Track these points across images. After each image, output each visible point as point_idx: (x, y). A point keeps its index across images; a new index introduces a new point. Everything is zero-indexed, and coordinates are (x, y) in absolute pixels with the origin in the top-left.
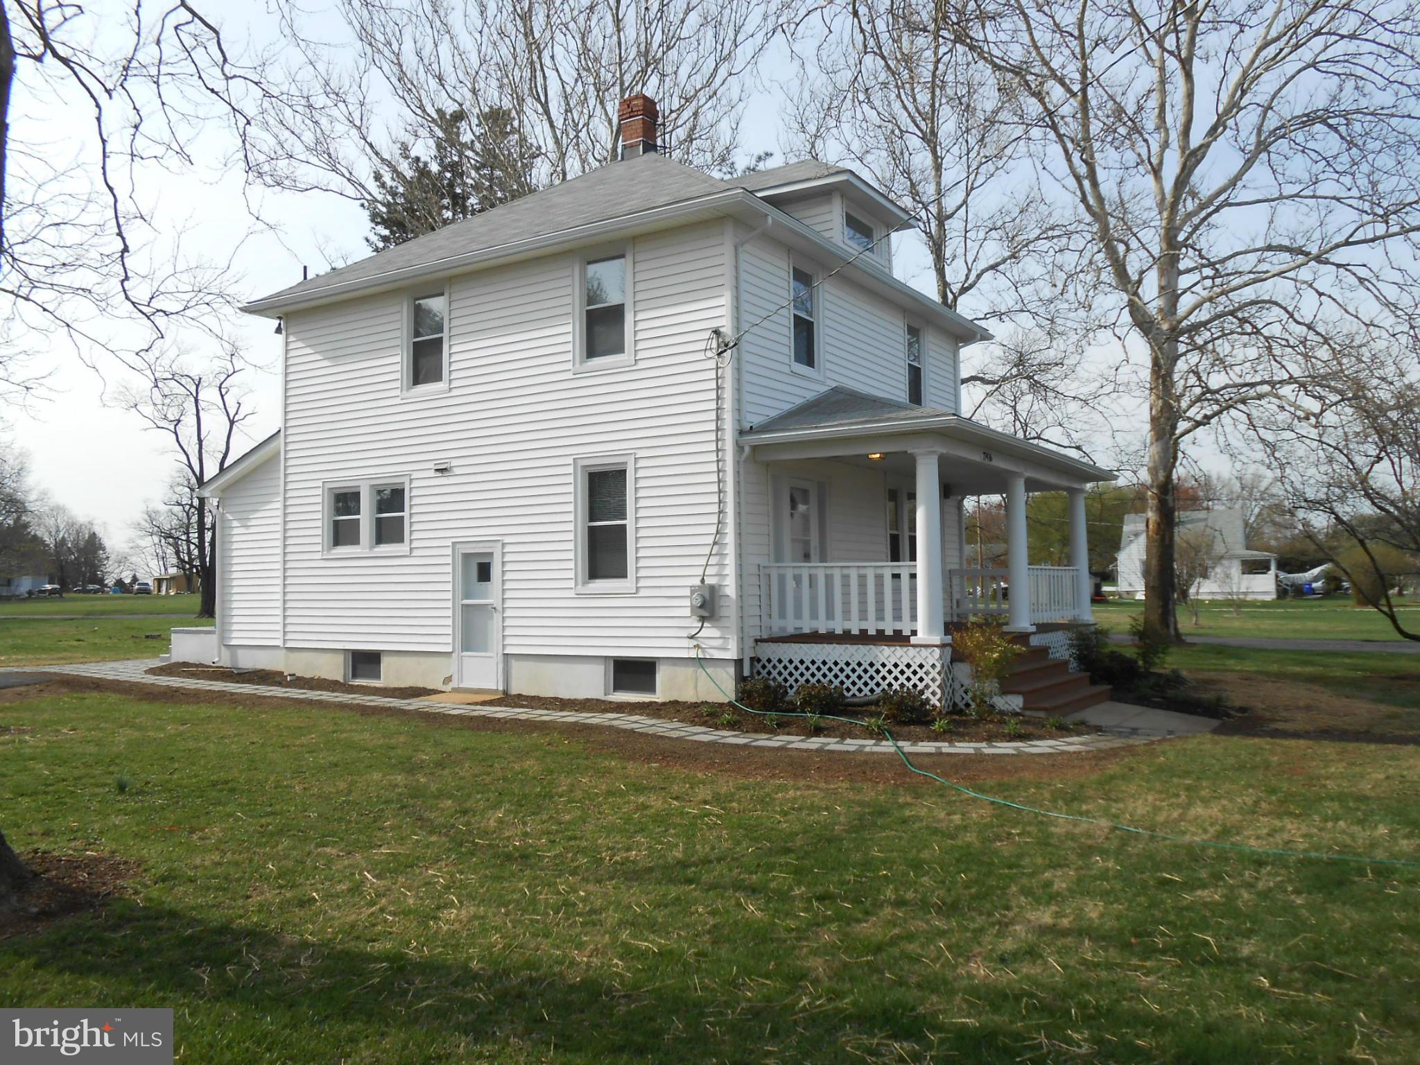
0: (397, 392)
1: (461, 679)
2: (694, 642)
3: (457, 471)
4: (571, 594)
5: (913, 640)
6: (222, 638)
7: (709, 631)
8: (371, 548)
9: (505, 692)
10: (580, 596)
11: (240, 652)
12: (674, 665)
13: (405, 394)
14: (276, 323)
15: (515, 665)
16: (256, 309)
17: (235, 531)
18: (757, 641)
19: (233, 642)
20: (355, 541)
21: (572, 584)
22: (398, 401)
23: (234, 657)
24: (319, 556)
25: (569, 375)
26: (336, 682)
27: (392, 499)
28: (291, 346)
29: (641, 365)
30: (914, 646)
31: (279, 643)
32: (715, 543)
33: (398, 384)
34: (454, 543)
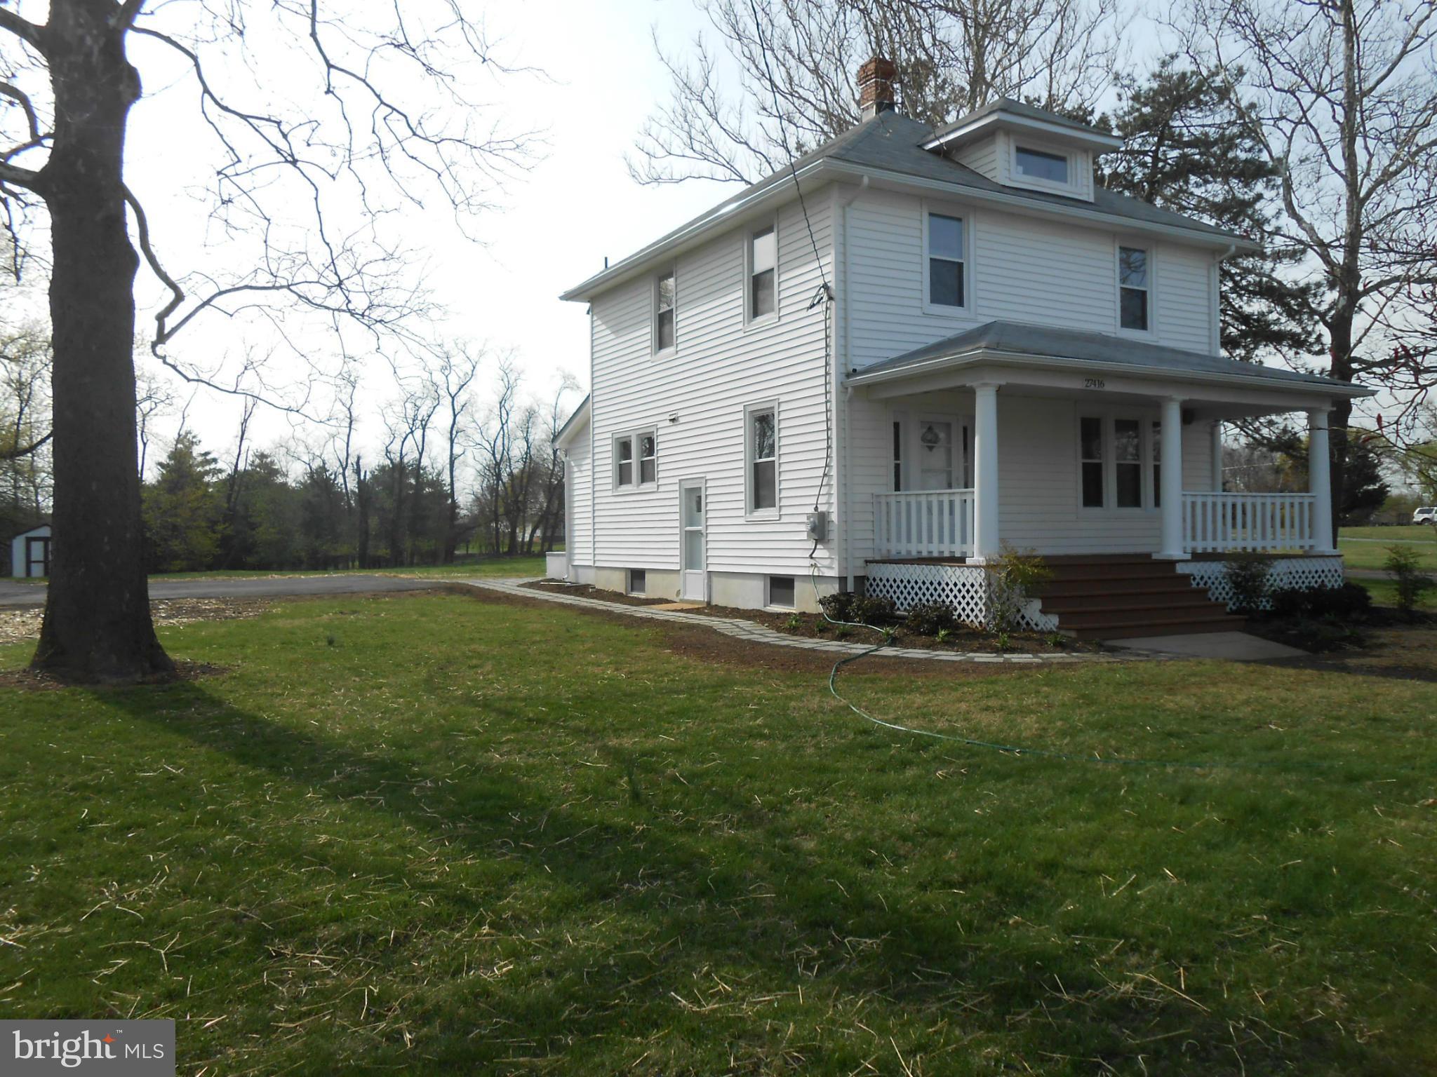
0: (648, 358)
1: (685, 593)
2: (813, 562)
3: (681, 420)
4: (742, 521)
5: (969, 561)
6: (570, 560)
7: (821, 553)
8: (638, 485)
9: (709, 603)
10: (750, 523)
11: (580, 571)
12: (803, 581)
13: (654, 358)
14: (587, 305)
15: (716, 581)
16: (571, 296)
18: (867, 562)
19: (575, 563)
20: (629, 482)
21: (742, 513)
22: (649, 364)
23: (577, 576)
24: (610, 493)
25: (741, 334)
26: (621, 594)
27: (649, 444)
28: (595, 324)
29: (784, 320)
30: (968, 567)
31: (591, 563)
32: (825, 475)
33: (649, 350)
34: (680, 481)
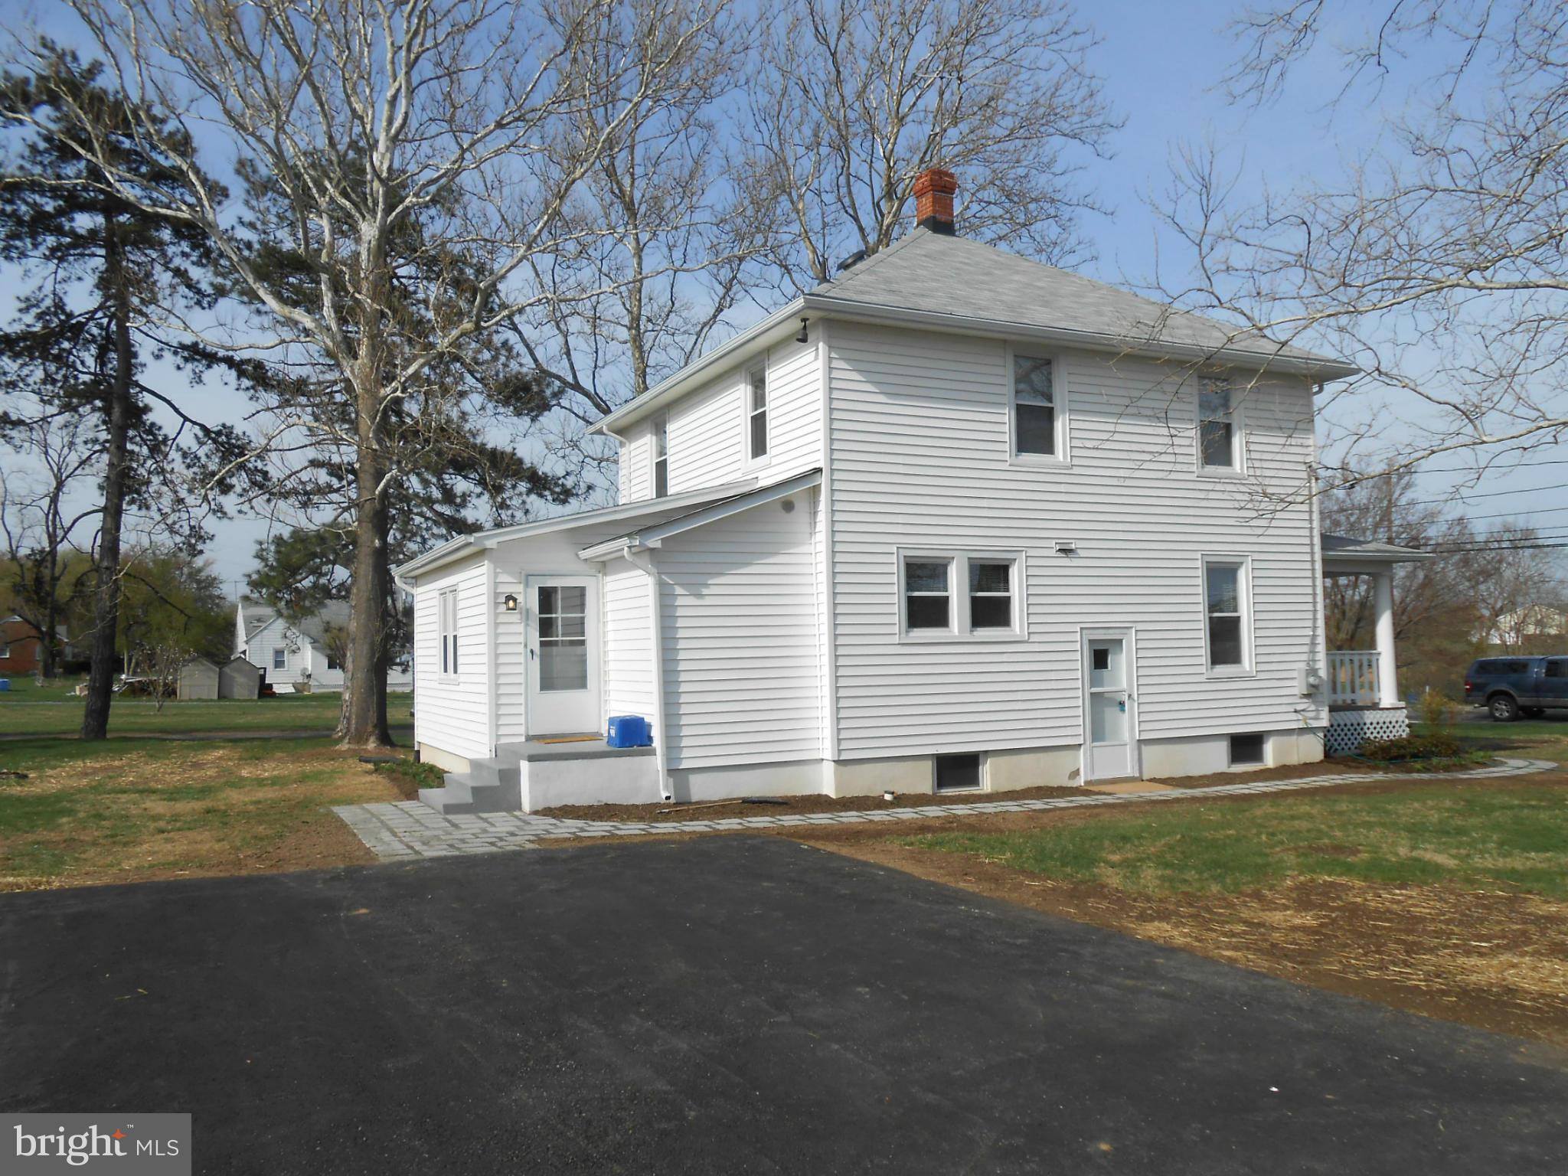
0: (1004, 457)
1: (1092, 772)
2: (1297, 716)
3: (1082, 553)
4: (1202, 678)
8: (969, 631)
9: (1140, 778)
10: (1211, 680)
12: (1283, 735)
13: (1014, 460)
15: (1149, 751)
17: (679, 601)
19: (685, 765)
20: (940, 623)
21: (1202, 669)
22: (1005, 466)
24: (893, 640)
25: (1193, 477)
27: (993, 576)
29: (1253, 480)
32: (1313, 634)
33: (1005, 447)
34: (1081, 629)
